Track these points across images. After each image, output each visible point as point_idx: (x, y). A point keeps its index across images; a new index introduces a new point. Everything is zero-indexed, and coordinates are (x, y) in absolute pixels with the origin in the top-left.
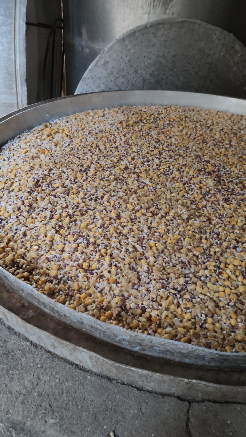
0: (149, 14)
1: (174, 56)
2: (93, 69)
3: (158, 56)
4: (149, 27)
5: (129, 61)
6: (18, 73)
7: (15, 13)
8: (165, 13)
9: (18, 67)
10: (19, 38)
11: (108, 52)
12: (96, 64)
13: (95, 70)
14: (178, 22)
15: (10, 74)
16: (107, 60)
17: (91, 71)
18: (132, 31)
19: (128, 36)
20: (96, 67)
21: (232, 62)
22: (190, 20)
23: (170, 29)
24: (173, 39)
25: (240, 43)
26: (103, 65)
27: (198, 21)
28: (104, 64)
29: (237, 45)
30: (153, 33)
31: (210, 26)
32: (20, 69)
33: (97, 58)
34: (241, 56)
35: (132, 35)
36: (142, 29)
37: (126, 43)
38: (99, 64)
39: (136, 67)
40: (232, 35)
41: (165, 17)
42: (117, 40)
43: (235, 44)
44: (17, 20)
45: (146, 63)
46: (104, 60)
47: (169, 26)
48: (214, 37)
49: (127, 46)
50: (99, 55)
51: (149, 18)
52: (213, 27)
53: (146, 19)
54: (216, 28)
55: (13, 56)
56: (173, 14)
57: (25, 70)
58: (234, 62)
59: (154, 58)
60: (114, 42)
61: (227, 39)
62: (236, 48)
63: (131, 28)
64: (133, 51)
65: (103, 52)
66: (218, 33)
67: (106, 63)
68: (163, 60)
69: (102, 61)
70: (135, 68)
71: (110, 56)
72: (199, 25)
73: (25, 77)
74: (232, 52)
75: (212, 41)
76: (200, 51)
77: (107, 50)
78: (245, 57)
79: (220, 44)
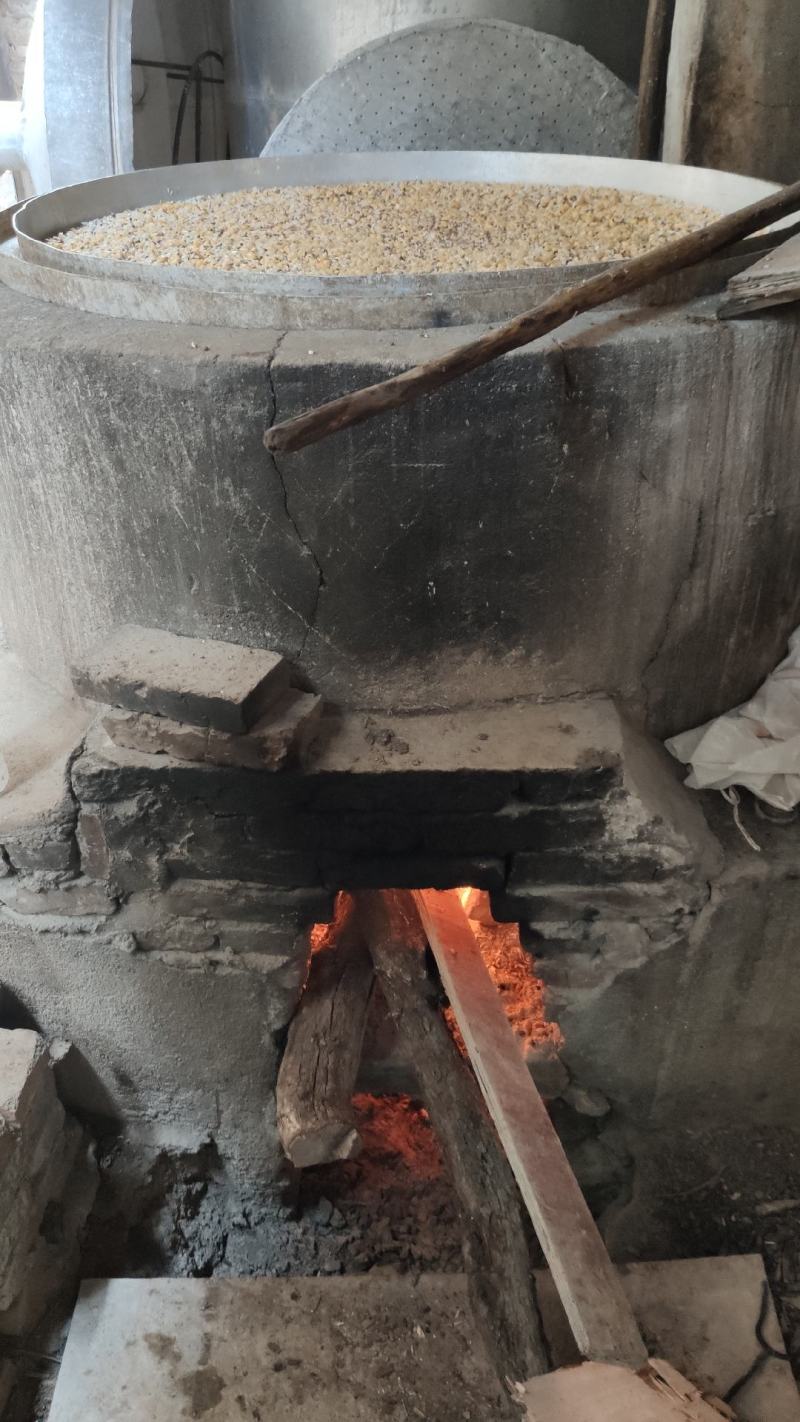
0: (393, 13)
1: (456, 105)
2: (280, 142)
3: (420, 106)
4: (395, 41)
5: (357, 120)
6: (119, 155)
7: (110, 22)
8: (426, 10)
9: (116, 136)
10: (119, 74)
11: (309, 101)
12: (286, 130)
13: (282, 143)
14: (458, 27)
15: (100, 150)
16: (309, 119)
17: (274, 145)
18: (358, 53)
19: (351, 63)
20: (284, 137)
21: (590, 112)
22: (483, 21)
23: (440, 43)
24: (450, 66)
25: (602, 66)
26: (301, 133)
27: (501, 23)
28: (304, 129)
29: (596, 71)
30: (405, 56)
31: (528, 32)
32: (121, 138)
33: (287, 117)
34: (610, 95)
35: (359, 61)
36: (380, 47)
37: (348, 79)
38: (291, 131)
39: (374, 133)
40: (580, 50)
41: (427, 18)
42: (327, 74)
43: (592, 70)
44: (114, 36)
45: (395, 123)
46: (301, 120)
47: (438, 38)
48: (542, 56)
49: (350, 88)
50: (290, 111)
51: (393, 24)
52: (535, 34)
53: (390, 26)
54: (543, 35)
55: (107, 112)
56: (445, 11)
57: (132, 140)
58: (594, 111)
59: (412, 110)
60: (321, 78)
61: (571, 58)
62: (595, 78)
63: (357, 46)
64: (363, 97)
65: (299, 103)
66: (549, 48)
67: (308, 126)
68: (432, 116)
69: (299, 124)
70: (372, 137)
71: (314, 111)
72: (503, 30)
73: (131, 156)
74: (586, 88)
75: (539, 66)
76: (514, 89)
77: (308, 98)
78: (620, 98)
79: (556, 72)
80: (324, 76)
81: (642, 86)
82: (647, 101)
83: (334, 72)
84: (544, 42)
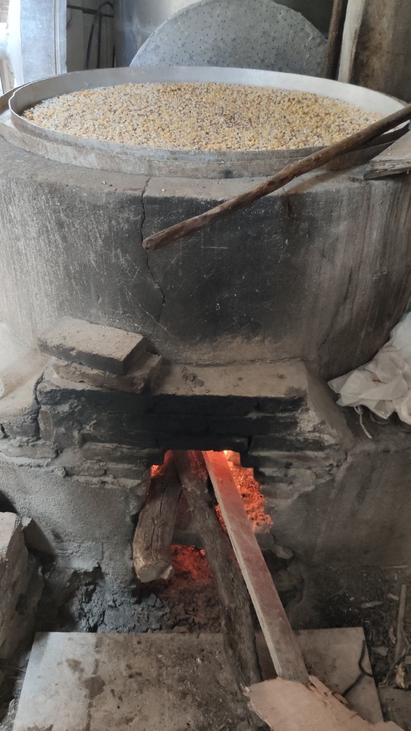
1: (234, 40)
2: (142, 55)
3: (216, 40)
4: (204, 5)
5: (183, 46)
6: (59, 59)
9: (58, 48)
10: (60, 16)
11: (158, 34)
12: (146, 49)
13: (144, 55)
15: (49, 56)
16: (158, 43)
17: (139, 57)
18: (185, 10)
21: (303, 47)
25: (310, 23)
26: (153, 51)
28: (155, 49)
29: (307, 26)
30: (208, 13)
32: (60, 50)
34: (313, 39)
37: (179, 23)
40: (299, 14)
42: (168, 20)
43: (305, 26)
46: (154, 44)
48: (280, 16)
50: (149, 39)
54: (280, 6)
55: (53, 36)
57: (66, 51)
58: (305, 46)
61: (294, 18)
62: (306, 30)
64: (186, 33)
65: (153, 35)
66: (283, 12)
71: (161, 39)
73: (65, 59)
74: (301, 34)
75: (278, 22)
76: (264, 33)
77: (158, 32)
78: (318, 40)
79: (286, 25)
80: (166, 21)
81: (330, 36)
82: (332, 44)
83: (171, 20)
84: (281, 10)
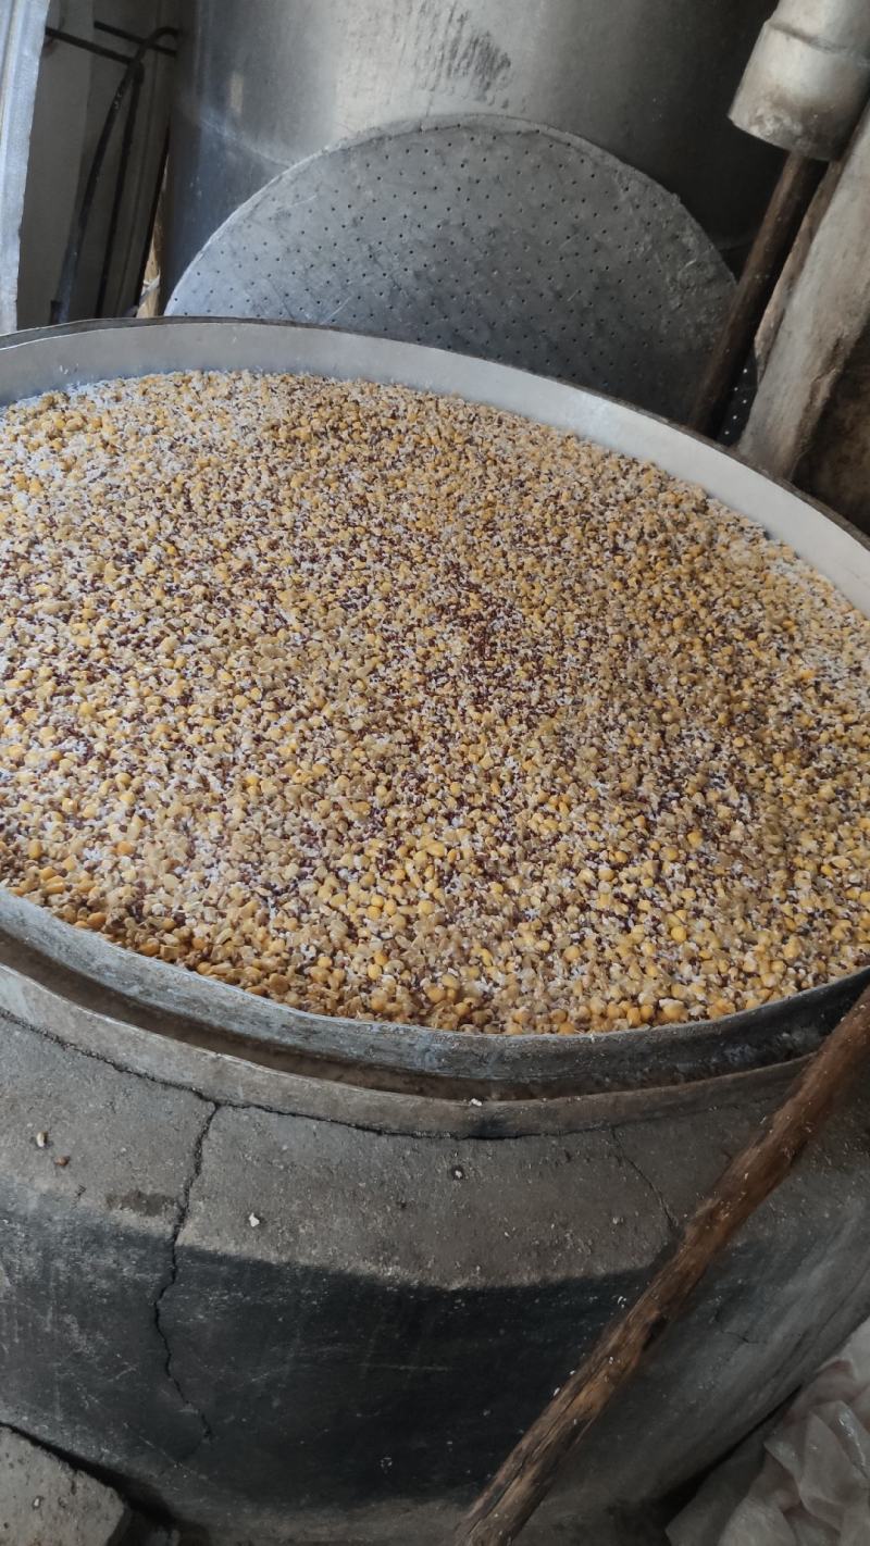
0: (433, 90)
1: (493, 232)
2: (240, 227)
3: (446, 223)
4: (427, 131)
5: (355, 223)
7: (11, 19)
8: (481, 98)
12: (252, 213)
13: (245, 230)
14: (519, 133)
16: (288, 206)
17: (231, 231)
18: (374, 134)
19: (361, 145)
20: (248, 222)
21: (668, 279)
22: (554, 132)
23: (490, 148)
25: (697, 227)
26: (273, 222)
27: (578, 141)
28: (277, 218)
29: (689, 232)
30: (437, 153)
31: (612, 161)
33: (256, 197)
34: (698, 265)
35: (374, 144)
36: (405, 134)
37: (353, 165)
38: (259, 215)
40: (675, 198)
41: (482, 108)
42: (325, 152)
43: (683, 229)
44: (15, 43)
45: (406, 237)
47: (490, 140)
49: (355, 177)
50: (264, 189)
51: (431, 103)
52: (621, 167)
53: (425, 104)
54: (630, 169)
56: (505, 106)
58: (673, 280)
59: (434, 226)
60: (316, 155)
61: (660, 207)
62: (684, 240)
63: (376, 121)
64: (370, 194)
65: (278, 181)
66: (635, 187)
67: (283, 216)
68: (458, 238)
69: (272, 209)
70: (370, 248)
71: (297, 197)
72: (579, 150)
74: (670, 249)
75: (616, 208)
78: (711, 271)
79: (636, 222)
80: (320, 153)
81: (746, 279)
84: (630, 179)
